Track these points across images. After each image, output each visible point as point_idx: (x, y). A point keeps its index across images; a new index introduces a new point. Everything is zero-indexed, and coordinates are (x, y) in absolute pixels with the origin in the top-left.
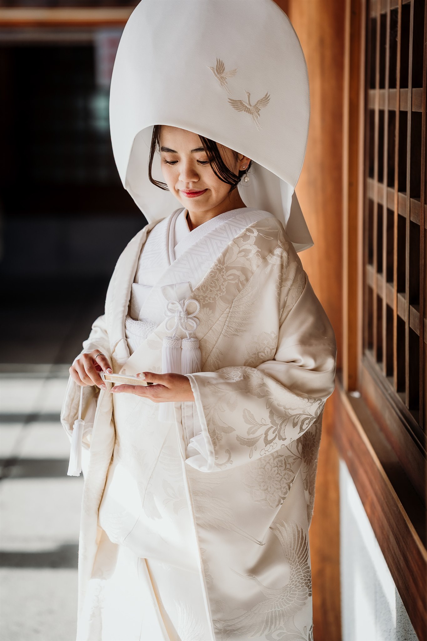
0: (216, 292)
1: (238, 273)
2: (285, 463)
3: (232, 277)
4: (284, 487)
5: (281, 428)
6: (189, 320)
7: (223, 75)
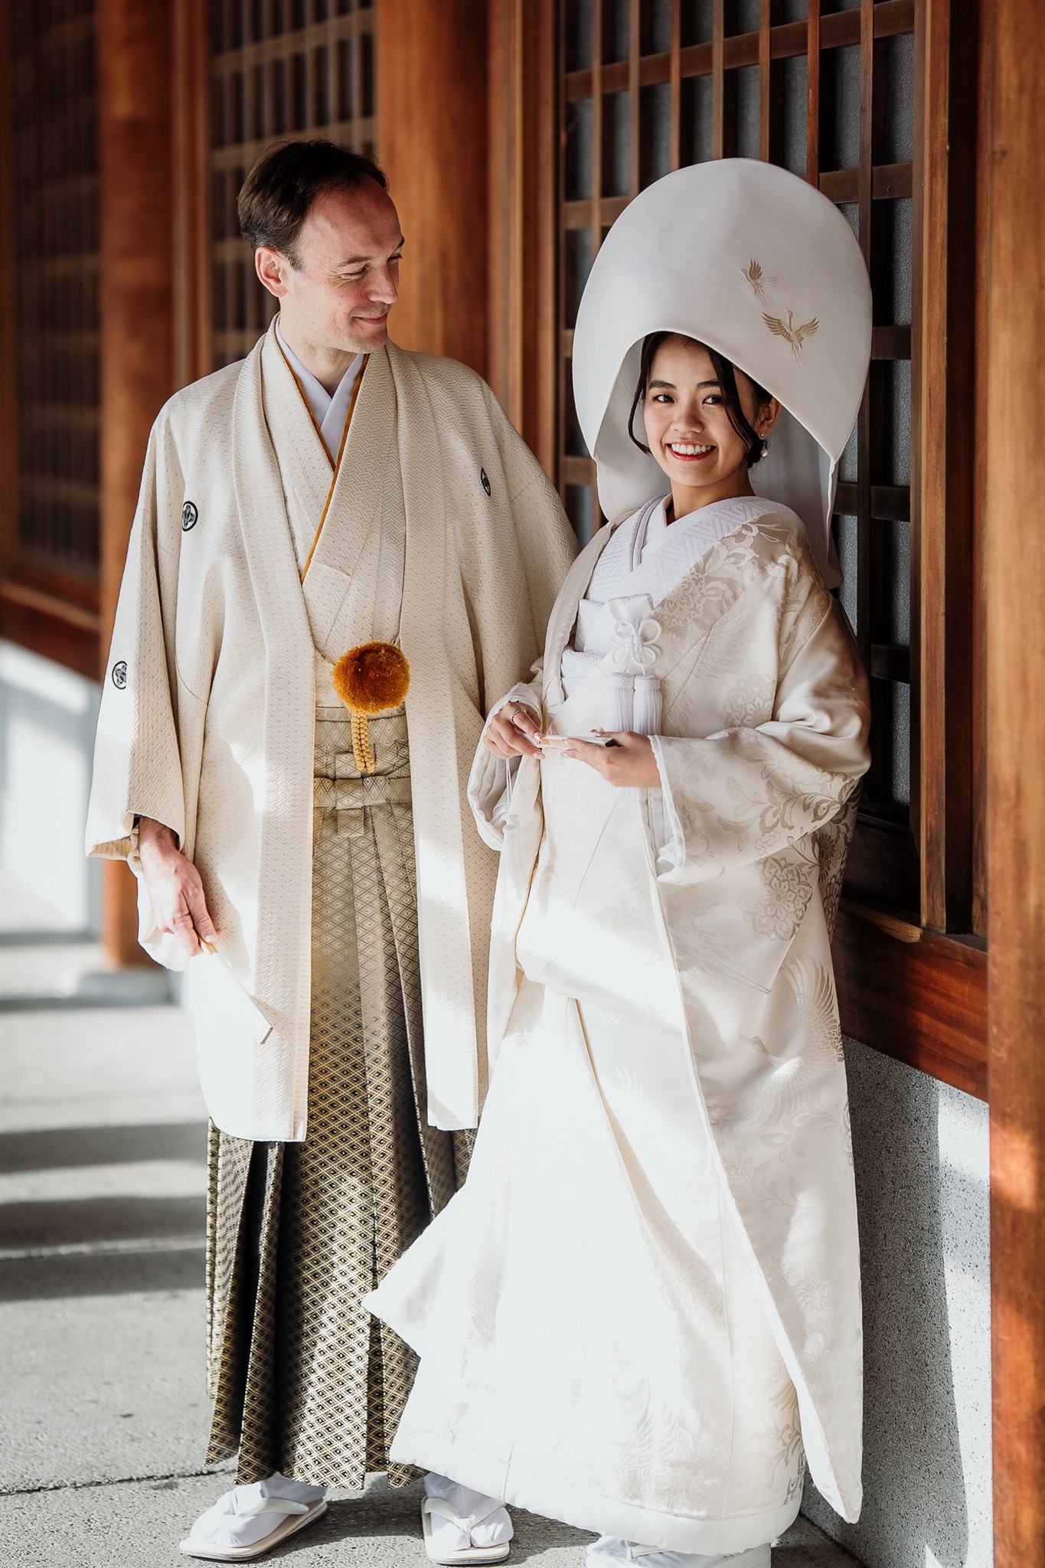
0: (688, 611)
1: (723, 587)
2: (798, 874)
3: (713, 592)
4: (800, 910)
5: (784, 810)
6: (645, 648)
7: (759, 281)
